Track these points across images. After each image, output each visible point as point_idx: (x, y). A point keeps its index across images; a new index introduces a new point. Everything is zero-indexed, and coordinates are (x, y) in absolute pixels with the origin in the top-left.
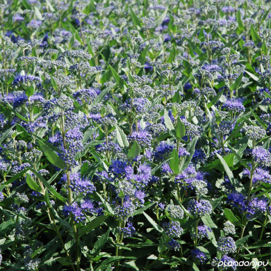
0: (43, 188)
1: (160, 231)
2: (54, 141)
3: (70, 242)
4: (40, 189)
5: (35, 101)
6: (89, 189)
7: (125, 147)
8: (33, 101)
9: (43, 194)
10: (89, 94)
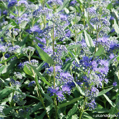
0: (34, 73)
1: (113, 106)
2: (34, 30)
3: (49, 106)
4: (32, 74)
5: (22, 4)
6: (70, 80)
7: (91, 47)
8: (20, 4)
9: (34, 77)
10: (58, 3)
